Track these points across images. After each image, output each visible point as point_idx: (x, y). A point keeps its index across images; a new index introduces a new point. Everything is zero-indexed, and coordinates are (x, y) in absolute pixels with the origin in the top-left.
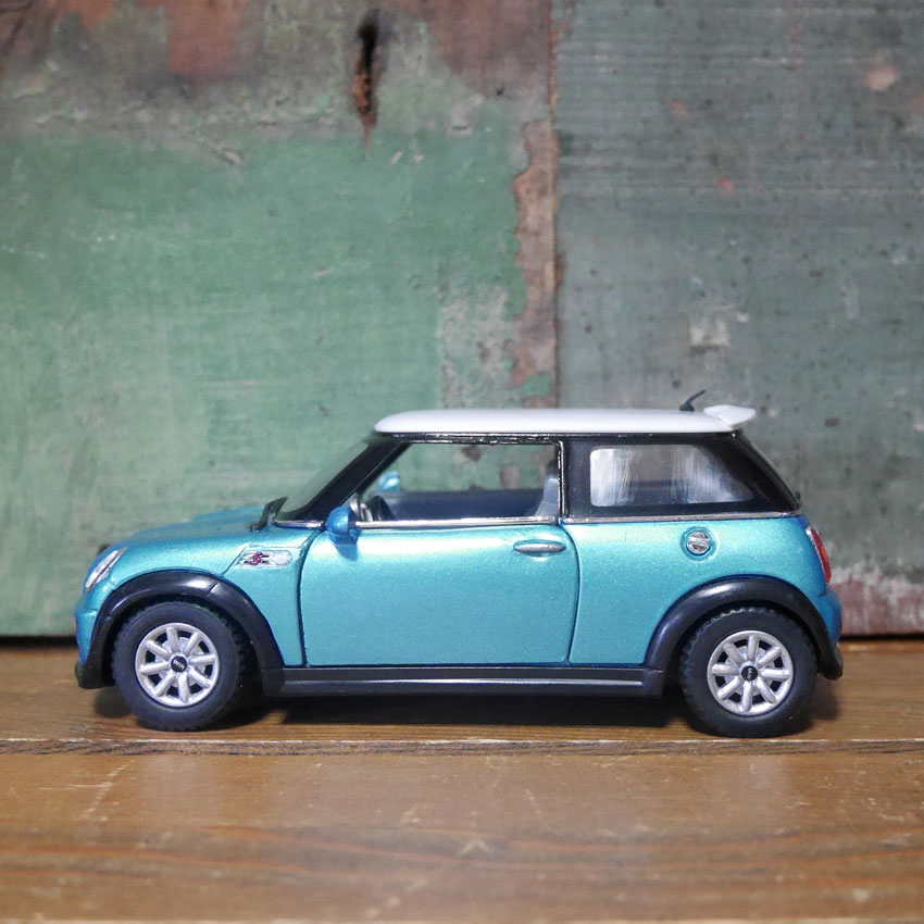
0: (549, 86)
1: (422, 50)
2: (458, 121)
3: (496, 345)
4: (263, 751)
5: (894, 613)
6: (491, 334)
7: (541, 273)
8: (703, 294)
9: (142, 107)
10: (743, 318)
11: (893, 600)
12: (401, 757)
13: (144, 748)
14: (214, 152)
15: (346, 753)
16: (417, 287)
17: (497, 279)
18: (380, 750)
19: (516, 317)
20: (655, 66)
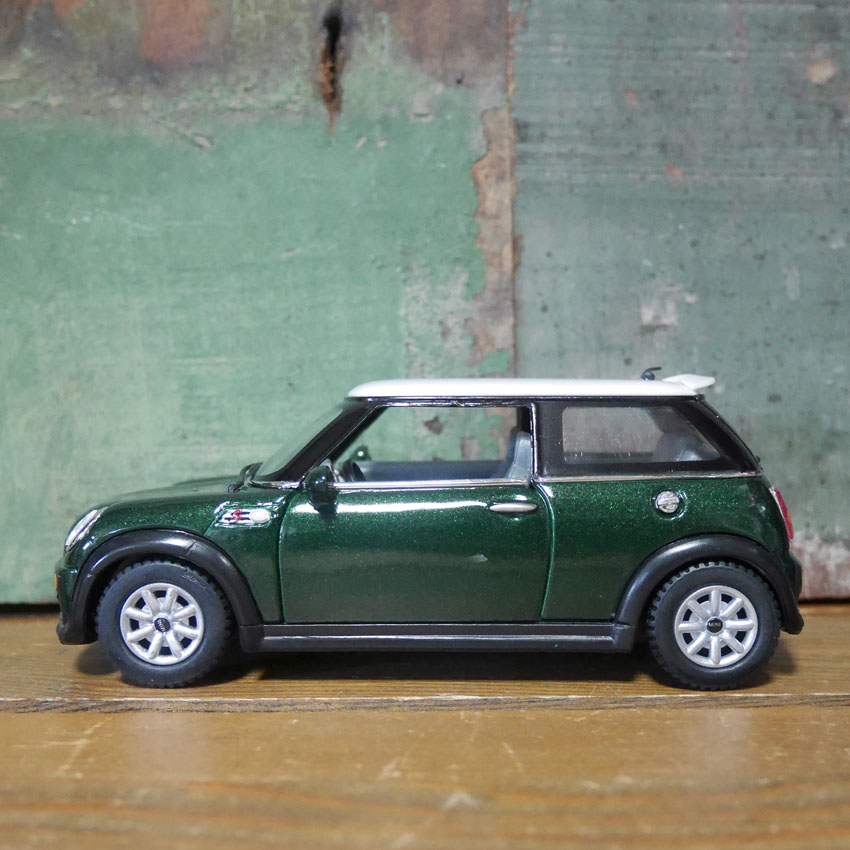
0: (506, 76)
1: (386, 39)
2: (420, 108)
3: (456, 323)
4: (238, 709)
5: (833, 579)
6: (451, 313)
7: (500, 255)
8: (653, 276)
9: (114, 94)
10: (691, 299)
11: (831, 566)
12: (375, 713)
13: (120, 707)
14: (184, 137)
15: (320, 710)
16: (380, 267)
17: (457, 260)
18: (355, 706)
19: (476, 297)
20: (607, 57)
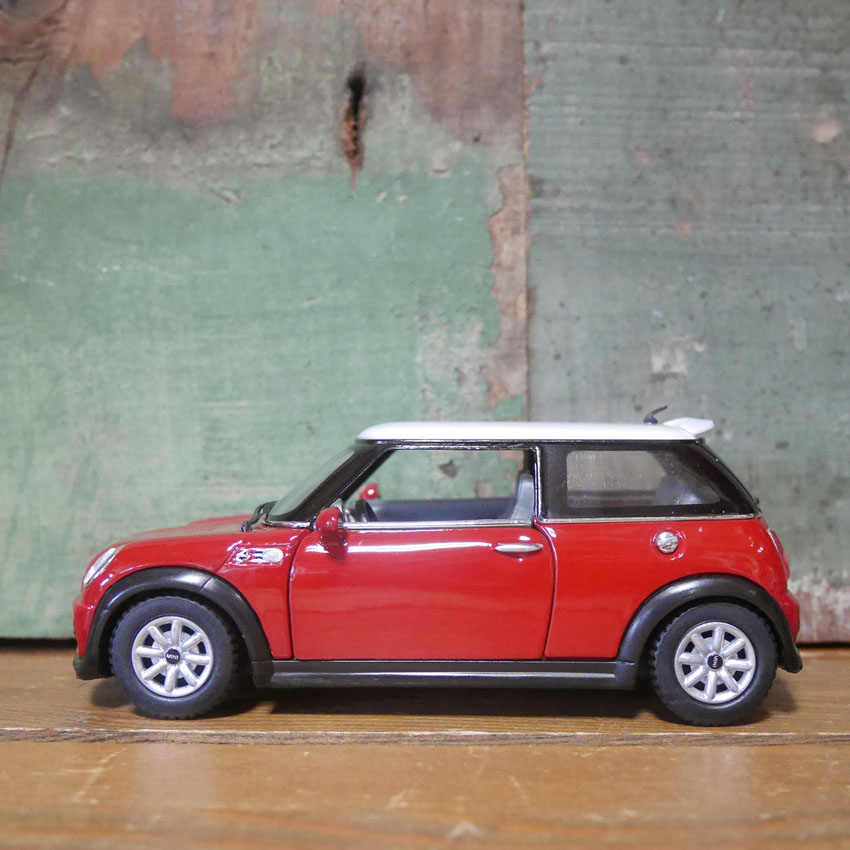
0: (522, 134)
1: (406, 100)
2: (438, 164)
3: (472, 370)
4: (252, 741)
5: (840, 623)
6: (467, 360)
7: (514, 305)
8: (663, 326)
9: (146, 150)
10: (700, 348)
11: (839, 610)
12: (386, 746)
13: (136, 738)
14: (212, 191)
15: (332, 744)
16: (399, 316)
17: (473, 310)
18: (366, 740)
19: (490, 345)
20: (619, 117)
